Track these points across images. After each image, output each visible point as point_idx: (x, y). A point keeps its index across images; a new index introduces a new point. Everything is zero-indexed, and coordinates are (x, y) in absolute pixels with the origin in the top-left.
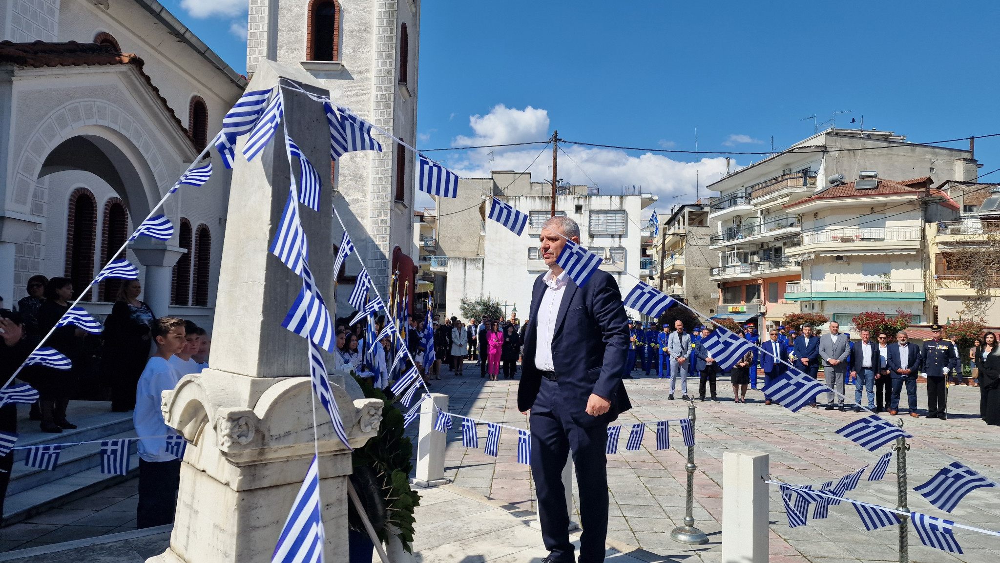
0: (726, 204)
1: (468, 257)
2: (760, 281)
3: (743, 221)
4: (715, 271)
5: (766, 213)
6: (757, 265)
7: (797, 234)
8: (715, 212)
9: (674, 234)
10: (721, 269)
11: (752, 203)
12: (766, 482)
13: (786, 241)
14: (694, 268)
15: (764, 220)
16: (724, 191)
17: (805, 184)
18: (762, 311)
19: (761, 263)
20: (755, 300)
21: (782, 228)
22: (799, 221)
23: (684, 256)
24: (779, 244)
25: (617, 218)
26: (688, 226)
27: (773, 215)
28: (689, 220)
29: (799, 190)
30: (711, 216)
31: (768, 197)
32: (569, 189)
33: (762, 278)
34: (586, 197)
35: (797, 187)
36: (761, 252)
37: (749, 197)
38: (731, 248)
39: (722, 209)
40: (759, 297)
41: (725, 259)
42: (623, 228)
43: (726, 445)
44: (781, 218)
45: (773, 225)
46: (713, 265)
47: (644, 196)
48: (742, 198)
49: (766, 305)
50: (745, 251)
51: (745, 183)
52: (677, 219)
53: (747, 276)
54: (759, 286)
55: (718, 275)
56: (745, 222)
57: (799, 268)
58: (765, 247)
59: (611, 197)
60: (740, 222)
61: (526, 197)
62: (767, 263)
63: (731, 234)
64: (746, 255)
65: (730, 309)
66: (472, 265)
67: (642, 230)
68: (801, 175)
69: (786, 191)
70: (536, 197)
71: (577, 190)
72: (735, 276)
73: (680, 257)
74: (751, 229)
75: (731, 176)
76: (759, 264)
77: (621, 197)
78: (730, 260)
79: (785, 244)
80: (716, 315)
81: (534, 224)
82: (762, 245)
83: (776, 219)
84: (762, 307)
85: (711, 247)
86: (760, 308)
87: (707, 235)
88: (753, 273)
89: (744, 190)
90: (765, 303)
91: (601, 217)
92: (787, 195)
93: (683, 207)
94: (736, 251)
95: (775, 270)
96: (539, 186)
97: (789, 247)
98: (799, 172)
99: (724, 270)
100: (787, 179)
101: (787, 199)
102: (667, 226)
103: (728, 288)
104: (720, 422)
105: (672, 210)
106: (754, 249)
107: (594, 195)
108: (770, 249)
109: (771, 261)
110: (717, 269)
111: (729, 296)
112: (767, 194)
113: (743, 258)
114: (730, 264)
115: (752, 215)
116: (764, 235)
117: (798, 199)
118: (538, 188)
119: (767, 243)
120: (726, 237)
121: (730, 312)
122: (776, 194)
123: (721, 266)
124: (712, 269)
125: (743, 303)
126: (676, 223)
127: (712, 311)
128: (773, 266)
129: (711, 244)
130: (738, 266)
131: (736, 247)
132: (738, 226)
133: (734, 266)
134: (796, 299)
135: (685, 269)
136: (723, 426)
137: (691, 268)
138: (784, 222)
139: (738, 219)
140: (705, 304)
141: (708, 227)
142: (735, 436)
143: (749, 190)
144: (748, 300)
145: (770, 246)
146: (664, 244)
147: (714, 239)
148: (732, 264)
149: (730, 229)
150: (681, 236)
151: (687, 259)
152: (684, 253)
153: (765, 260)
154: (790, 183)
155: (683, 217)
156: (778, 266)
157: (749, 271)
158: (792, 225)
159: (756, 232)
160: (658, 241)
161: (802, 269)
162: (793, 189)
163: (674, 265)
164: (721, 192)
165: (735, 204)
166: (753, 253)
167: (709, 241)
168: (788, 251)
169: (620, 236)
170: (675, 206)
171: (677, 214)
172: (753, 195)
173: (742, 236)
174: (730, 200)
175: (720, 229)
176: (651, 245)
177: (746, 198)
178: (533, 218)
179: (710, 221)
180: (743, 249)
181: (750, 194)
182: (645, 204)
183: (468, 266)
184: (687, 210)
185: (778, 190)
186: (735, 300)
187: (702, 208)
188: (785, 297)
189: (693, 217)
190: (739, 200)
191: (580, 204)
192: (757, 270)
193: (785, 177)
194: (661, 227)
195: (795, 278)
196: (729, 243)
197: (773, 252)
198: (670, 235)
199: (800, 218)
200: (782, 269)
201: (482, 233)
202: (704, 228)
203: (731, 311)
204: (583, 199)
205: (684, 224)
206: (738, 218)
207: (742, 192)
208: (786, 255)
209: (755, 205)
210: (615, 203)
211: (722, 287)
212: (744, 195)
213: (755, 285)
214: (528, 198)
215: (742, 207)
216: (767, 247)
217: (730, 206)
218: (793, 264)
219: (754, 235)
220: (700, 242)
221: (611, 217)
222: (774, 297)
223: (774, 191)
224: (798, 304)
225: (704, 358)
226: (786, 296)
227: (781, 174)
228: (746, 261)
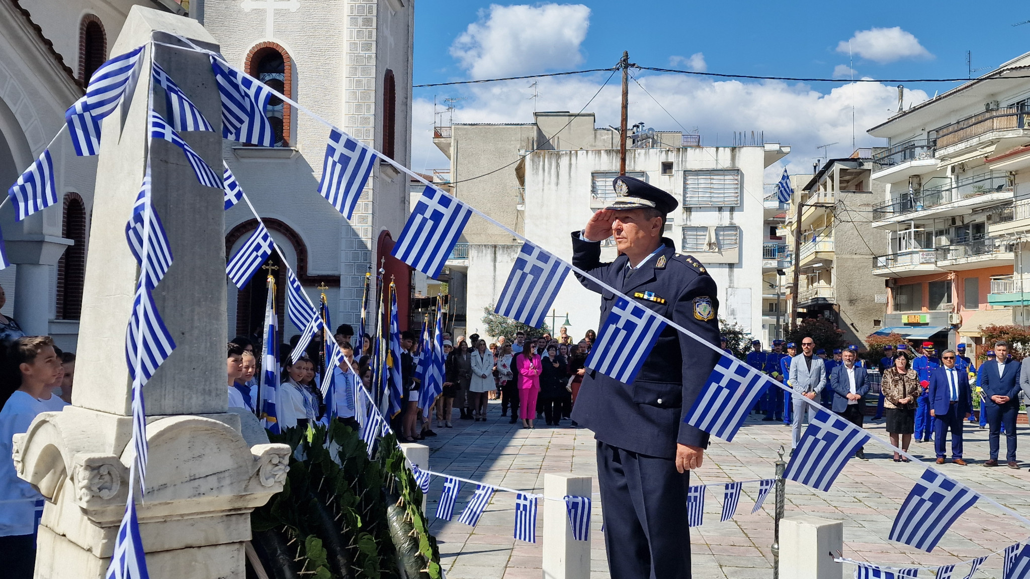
0: (898, 157)
1: (500, 242)
2: (952, 276)
3: (923, 182)
4: (882, 261)
5: (960, 170)
6: (946, 251)
7: (1008, 203)
8: (881, 169)
9: (816, 205)
10: (890, 257)
11: (937, 154)
12: (836, 560)
13: (991, 213)
14: (848, 256)
15: (957, 182)
16: (895, 137)
17: (1021, 125)
18: (954, 323)
19: (951, 248)
20: (943, 305)
21: (985, 193)
22: (1011, 182)
23: (832, 239)
24: (980, 218)
25: (727, 182)
26: (839, 191)
27: (970, 174)
28: (841, 182)
29: (1010, 135)
30: (874, 176)
31: (962, 146)
32: (653, 138)
33: (954, 272)
34: (679, 149)
35: (1007, 129)
36: (952, 231)
37: (932, 146)
38: (906, 225)
39: (891, 164)
40: (949, 300)
41: (897, 242)
42: (737, 197)
43: (862, 522)
44: (983, 178)
45: (970, 189)
46: (876, 252)
47: (768, 147)
48: (922, 147)
49: (961, 313)
50: (928, 229)
51: (925, 124)
52: (822, 180)
53: (930, 268)
54: (949, 284)
55: (885, 266)
56: (927, 185)
57: (1011, 256)
58: (959, 223)
59: (717, 148)
60: (920, 185)
61: (587, 152)
62: (961, 248)
63: (906, 204)
64: (929, 235)
65: (905, 319)
66: (506, 256)
67: (766, 199)
68: (1014, 110)
69: (990, 136)
70: (602, 152)
71: (667, 140)
72: (911, 268)
73: (827, 239)
74: (936, 195)
75: (905, 114)
76: (949, 250)
77: (733, 149)
78: (903, 243)
79: (989, 218)
80: (883, 328)
81: (599, 192)
82: (953, 220)
83: (975, 180)
84: (955, 316)
85: (874, 225)
86: (951, 317)
87: (868, 205)
88: (940, 264)
89: (925, 136)
90: (958, 310)
91: (703, 180)
92: (992, 143)
93: (831, 163)
94: (913, 230)
95: (974, 259)
96: (608, 134)
97: (995, 223)
98: (1011, 107)
99: (895, 260)
100: (992, 118)
101: (993, 148)
102: (807, 192)
103: (901, 287)
104: (864, 490)
105: (815, 167)
106: (941, 226)
107: (691, 147)
108: (966, 227)
109: (968, 245)
110: (884, 258)
111: (903, 299)
112: (961, 141)
113: (925, 240)
114: (903, 251)
115: (939, 175)
116: (956, 205)
117: (1008, 149)
118: (605, 137)
119: (962, 217)
120: (897, 208)
121: (905, 324)
122: (975, 141)
123: (890, 252)
124: (876, 258)
125: (924, 309)
126: (821, 187)
127: (877, 323)
128: (970, 252)
129: (876, 218)
130: (917, 252)
131: (913, 223)
132: (917, 192)
133: (911, 253)
134: (1006, 304)
135: (834, 258)
136: (865, 495)
137: (844, 256)
138: (987, 185)
139: (916, 180)
140: (867, 312)
141: (871, 192)
142: (880, 509)
143: (933, 136)
144: (933, 305)
145: (966, 222)
146: (799, 221)
147: (878, 212)
148: (907, 250)
149: (904, 196)
150: (827, 207)
151: (837, 243)
152: (833, 232)
153: (959, 243)
154: (996, 123)
155: (832, 178)
156: (978, 252)
157: (933, 260)
158: (1000, 189)
159: (943, 201)
160: (791, 214)
161: (1016, 256)
162: (1001, 133)
163: (816, 252)
164: (890, 138)
165: (912, 157)
166: (940, 233)
167: (871, 215)
168: (993, 230)
169: (732, 209)
170: (819, 161)
171: (822, 173)
172: (939, 143)
173: (923, 207)
174: (904, 150)
175: (888, 196)
176: (783, 222)
177: (929, 147)
178: (597, 184)
179: (873, 184)
180: (924, 226)
181: (935, 142)
182: (770, 159)
183: (499, 257)
184: (837, 167)
185: (978, 135)
186: (911, 305)
187: (861, 164)
188: (989, 301)
189: (847, 178)
190: (918, 151)
191: (670, 160)
192: (945, 258)
193: (988, 115)
194: (798, 194)
195: (1005, 271)
196: (902, 218)
197: (970, 231)
198: (812, 206)
199: (1012, 177)
200: (985, 257)
201: (519, 207)
202: (864, 195)
203: (906, 322)
204: (675, 153)
205: (833, 189)
206: (916, 178)
207: (922, 139)
208: (991, 235)
209: (943, 159)
210: (724, 158)
211: (893, 286)
212: (925, 143)
213: (943, 282)
214: (590, 153)
215: (923, 162)
216: (961, 224)
217: (904, 159)
218: (1002, 248)
219: (940, 205)
220: (857, 217)
221: (717, 180)
222: (973, 299)
223: (972, 137)
224: (1010, 312)
225: (843, 393)
226: (990, 298)
227: (984, 109)
228: (928, 245)
